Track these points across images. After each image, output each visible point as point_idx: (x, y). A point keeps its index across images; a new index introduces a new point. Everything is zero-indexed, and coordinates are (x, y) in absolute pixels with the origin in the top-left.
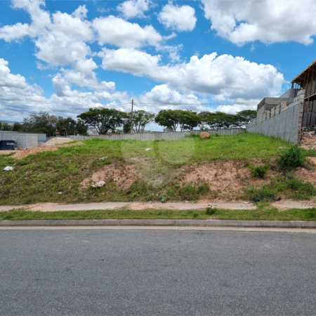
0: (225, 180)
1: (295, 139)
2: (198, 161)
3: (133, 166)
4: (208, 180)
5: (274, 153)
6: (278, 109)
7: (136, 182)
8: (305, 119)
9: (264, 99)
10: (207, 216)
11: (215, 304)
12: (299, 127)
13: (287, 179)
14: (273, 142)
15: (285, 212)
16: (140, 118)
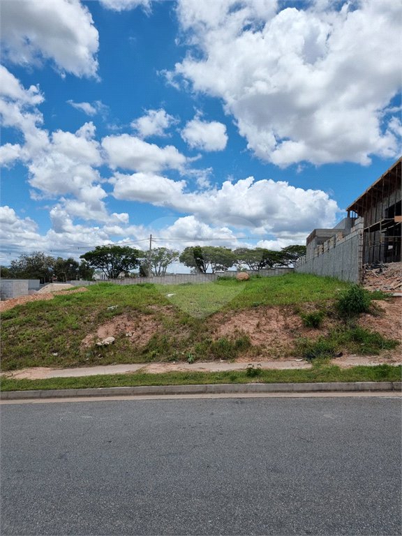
0: (270, 331)
1: (355, 279)
2: (235, 308)
3: (151, 316)
4: (248, 332)
5: (331, 296)
6: (332, 243)
7: (155, 337)
8: (367, 254)
9: (315, 231)
10: (248, 380)
11: (262, 497)
12: (360, 263)
13: (349, 328)
14: (328, 283)
15: (349, 371)
16: (161, 257)
